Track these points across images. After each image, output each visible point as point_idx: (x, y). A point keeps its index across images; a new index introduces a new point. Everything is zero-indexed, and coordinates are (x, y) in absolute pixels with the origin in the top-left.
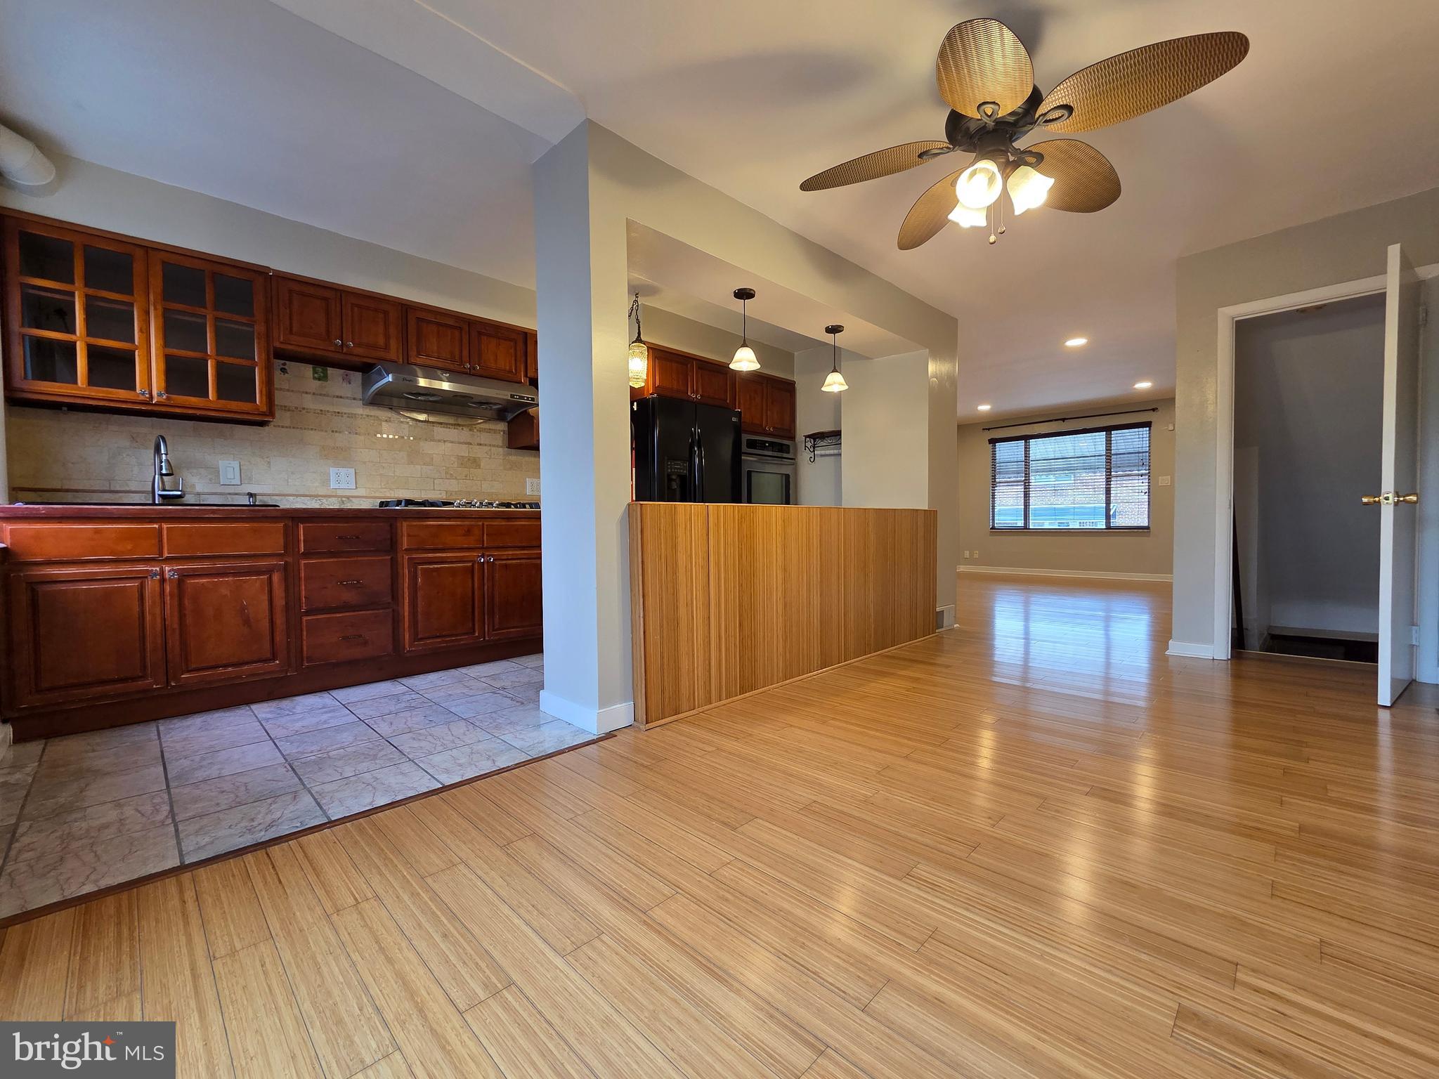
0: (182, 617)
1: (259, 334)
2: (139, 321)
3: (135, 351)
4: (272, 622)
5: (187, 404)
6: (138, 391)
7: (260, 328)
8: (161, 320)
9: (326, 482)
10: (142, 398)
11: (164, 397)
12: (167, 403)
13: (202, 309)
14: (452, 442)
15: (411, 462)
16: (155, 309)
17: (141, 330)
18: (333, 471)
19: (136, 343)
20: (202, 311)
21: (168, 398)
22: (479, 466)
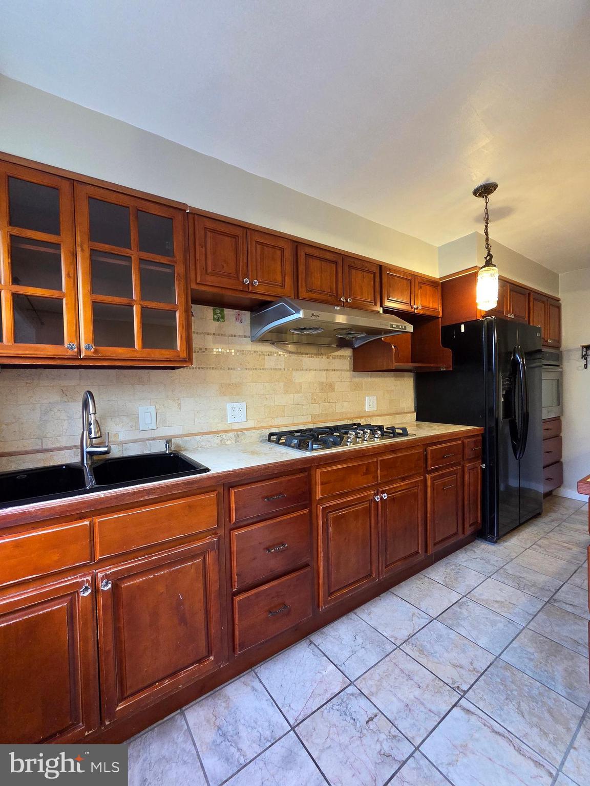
0: (117, 631)
1: (179, 275)
2: (66, 265)
3: (62, 299)
4: (207, 612)
5: (114, 356)
6: (66, 345)
7: (179, 269)
8: (88, 262)
9: (224, 418)
10: (70, 353)
11: (92, 350)
12: (95, 356)
13: (128, 250)
14: (316, 370)
15: (286, 392)
16: (82, 250)
17: (68, 275)
18: (229, 406)
19: (64, 290)
20: (126, 252)
21: (96, 351)
22: (333, 390)
